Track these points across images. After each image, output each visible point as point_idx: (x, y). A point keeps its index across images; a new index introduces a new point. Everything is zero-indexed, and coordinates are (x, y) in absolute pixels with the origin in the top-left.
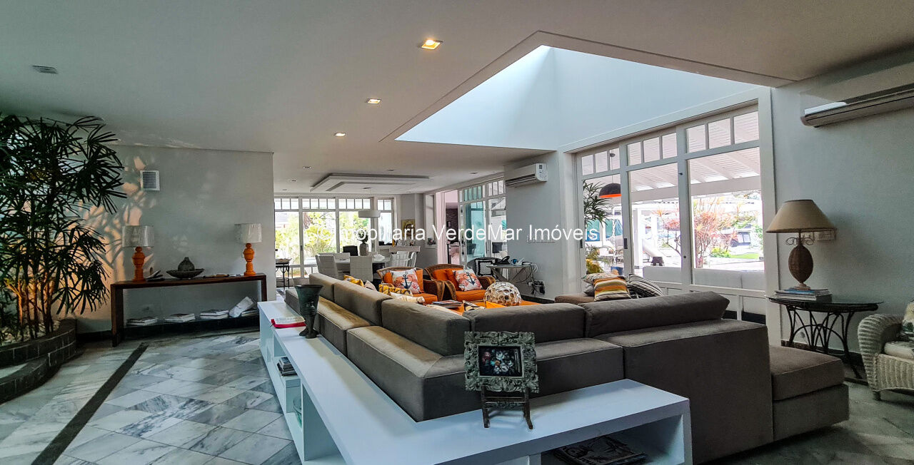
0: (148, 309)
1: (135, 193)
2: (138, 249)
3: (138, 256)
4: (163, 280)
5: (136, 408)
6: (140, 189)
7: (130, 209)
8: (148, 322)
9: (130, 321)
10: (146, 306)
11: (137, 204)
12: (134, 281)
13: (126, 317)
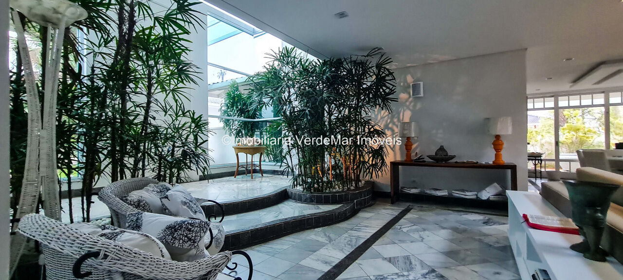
0: (414, 181)
1: (407, 100)
2: (408, 138)
3: (408, 143)
4: (425, 161)
5: (390, 260)
6: (410, 97)
7: (404, 111)
8: (413, 191)
9: (402, 188)
10: (413, 179)
11: (408, 108)
12: (406, 161)
13: (401, 185)
